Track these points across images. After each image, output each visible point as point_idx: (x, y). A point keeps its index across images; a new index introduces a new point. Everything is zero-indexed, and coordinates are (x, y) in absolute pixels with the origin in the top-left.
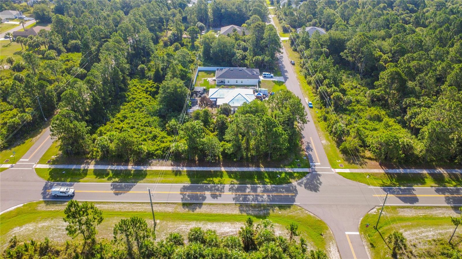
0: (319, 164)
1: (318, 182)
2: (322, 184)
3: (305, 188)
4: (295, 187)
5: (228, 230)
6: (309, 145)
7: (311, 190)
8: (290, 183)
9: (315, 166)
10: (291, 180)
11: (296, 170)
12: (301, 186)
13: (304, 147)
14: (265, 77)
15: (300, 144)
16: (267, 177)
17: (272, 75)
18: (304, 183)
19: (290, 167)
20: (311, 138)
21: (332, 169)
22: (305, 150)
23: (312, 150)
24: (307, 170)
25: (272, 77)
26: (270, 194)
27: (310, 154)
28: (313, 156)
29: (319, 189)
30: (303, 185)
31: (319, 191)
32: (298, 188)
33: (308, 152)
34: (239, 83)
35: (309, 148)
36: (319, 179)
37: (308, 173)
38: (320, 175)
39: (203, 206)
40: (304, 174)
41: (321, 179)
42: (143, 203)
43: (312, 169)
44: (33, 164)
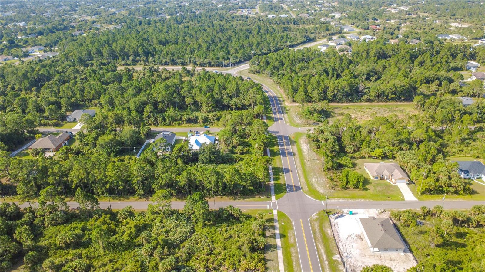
44: (272, 202)
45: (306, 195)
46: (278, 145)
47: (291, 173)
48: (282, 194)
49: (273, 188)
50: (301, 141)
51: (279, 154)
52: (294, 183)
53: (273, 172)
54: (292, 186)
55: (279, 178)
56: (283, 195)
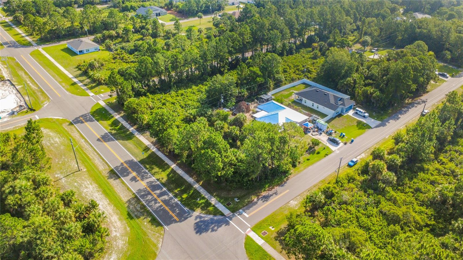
0: (247, 216)
1: (216, 228)
2: (214, 233)
3: (196, 223)
4: (191, 216)
6: (271, 195)
7: (195, 229)
8: (194, 210)
9: (240, 214)
10: (198, 209)
12: (195, 219)
13: (264, 193)
14: (356, 113)
15: (266, 189)
16: (190, 194)
17: (367, 114)
18: (202, 219)
19: (218, 199)
20: (288, 191)
21: (249, 229)
22: (260, 197)
23: (266, 201)
24: (227, 212)
25: (364, 117)
26: (164, 206)
27: (256, 203)
28: (254, 207)
29: (203, 234)
30: (198, 220)
31: (200, 234)
32: (191, 219)
33: (258, 200)
34: (315, 107)
35: (266, 197)
36: (219, 227)
37: (223, 215)
38: (228, 224)
39: (118, 181)
40: (217, 213)
41: (222, 228)
42: (98, 154)
43: (233, 215)
44: (101, 100)
45: (62, 118)
46: (164, 185)
47: (99, 137)
48: (94, 110)
49: (111, 112)
50: (119, 224)
51: (142, 162)
52: (86, 125)
53: (128, 130)
54: (87, 121)
55: (111, 126)
56: (92, 109)
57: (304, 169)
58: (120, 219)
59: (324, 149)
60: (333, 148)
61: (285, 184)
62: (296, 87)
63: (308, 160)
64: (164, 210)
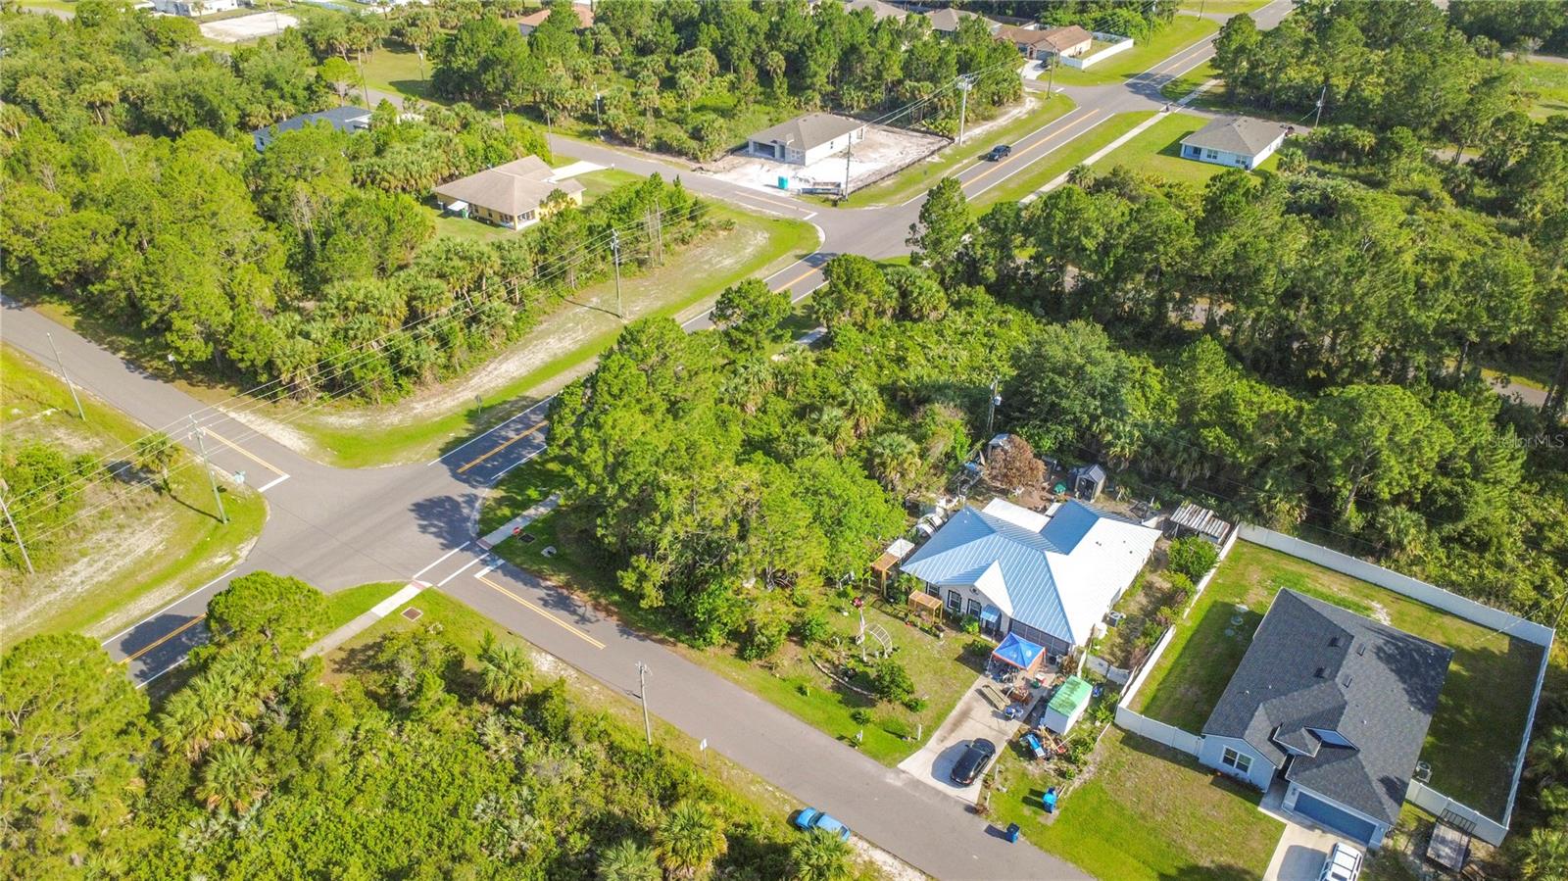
0: (478, 576)
1: (433, 530)
2: (416, 529)
3: (449, 499)
4: (473, 487)
5: (504, 367)
6: (574, 613)
7: (430, 500)
8: (496, 486)
9: (484, 563)
10: (499, 493)
11: (519, 523)
12: (463, 495)
13: (579, 597)
15: (603, 601)
18: (463, 504)
19: (544, 519)
20: (601, 646)
21: (428, 585)
22: (565, 592)
23: (546, 604)
24: (494, 538)
26: (507, 444)
27: (537, 585)
28: (520, 585)
29: (413, 515)
30: (460, 500)
32: (467, 489)
33: (547, 588)
35: (561, 603)
36: (437, 535)
37: (481, 534)
38: (447, 547)
40: (488, 524)
41: (432, 541)
43: (483, 551)
50: (450, 404)
57: (736, 682)
58: (465, 403)
59: (901, 737)
60: (919, 765)
61: (637, 636)
62: (1447, 620)
63: (801, 690)
64: (495, 444)
